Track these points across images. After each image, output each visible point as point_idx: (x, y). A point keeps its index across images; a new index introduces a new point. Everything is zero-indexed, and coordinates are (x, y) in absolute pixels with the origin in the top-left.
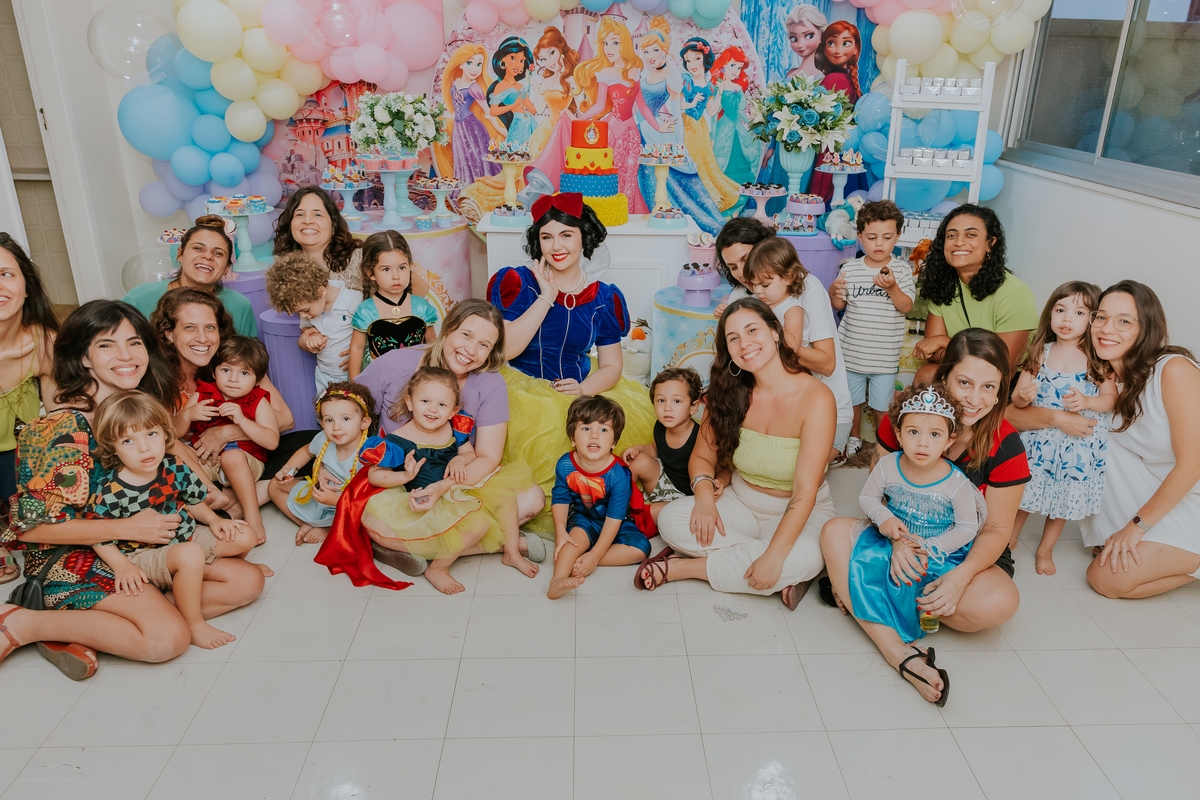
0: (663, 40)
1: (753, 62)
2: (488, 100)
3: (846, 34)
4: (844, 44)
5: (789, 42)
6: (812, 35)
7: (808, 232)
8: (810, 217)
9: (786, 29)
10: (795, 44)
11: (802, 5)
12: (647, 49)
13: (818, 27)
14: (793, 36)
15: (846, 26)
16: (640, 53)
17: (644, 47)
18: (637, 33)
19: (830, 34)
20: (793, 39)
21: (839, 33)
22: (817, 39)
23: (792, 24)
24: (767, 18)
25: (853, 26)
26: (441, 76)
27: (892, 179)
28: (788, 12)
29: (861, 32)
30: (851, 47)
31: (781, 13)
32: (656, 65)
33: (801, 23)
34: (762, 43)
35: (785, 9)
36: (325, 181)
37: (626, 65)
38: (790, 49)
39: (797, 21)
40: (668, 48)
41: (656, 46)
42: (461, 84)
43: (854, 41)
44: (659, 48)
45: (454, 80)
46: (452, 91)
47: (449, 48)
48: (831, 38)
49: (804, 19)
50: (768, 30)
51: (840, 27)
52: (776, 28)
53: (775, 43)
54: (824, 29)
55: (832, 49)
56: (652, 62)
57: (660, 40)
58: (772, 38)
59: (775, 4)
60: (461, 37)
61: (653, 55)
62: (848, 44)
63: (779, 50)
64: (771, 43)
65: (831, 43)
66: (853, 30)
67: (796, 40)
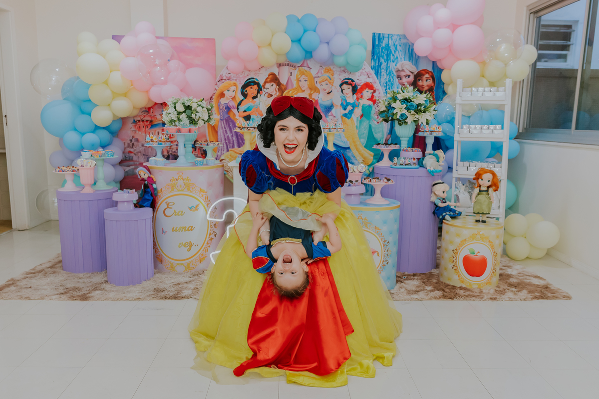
0: (330, 79)
1: (378, 90)
2: (238, 109)
3: (427, 76)
4: (427, 81)
5: (397, 80)
6: (409, 76)
7: (414, 166)
8: (414, 159)
9: (395, 74)
10: (401, 81)
11: (403, 62)
12: (322, 83)
13: (412, 73)
14: (399, 77)
15: (427, 72)
16: (318, 86)
17: (320, 82)
18: (317, 75)
19: (418, 76)
20: (399, 79)
21: (424, 75)
22: (412, 78)
23: (398, 71)
24: (385, 68)
25: (431, 72)
26: (214, 97)
27: (458, 141)
28: (396, 65)
29: (435, 75)
30: (430, 82)
31: (393, 66)
32: (327, 91)
33: (403, 70)
34: (383, 81)
35: (394, 64)
36: (148, 142)
37: (311, 92)
38: (398, 83)
39: (401, 69)
40: (333, 83)
41: (327, 82)
42: (223, 101)
43: (431, 79)
44: (328, 83)
45: (220, 99)
46: (219, 104)
47: (218, 83)
48: (419, 78)
49: (404, 68)
50: (385, 74)
51: (424, 72)
52: (390, 73)
53: (389, 81)
54: (416, 73)
55: (420, 83)
56: (325, 90)
57: (328, 79)
58: (388, 78)
59: (389, 61)
60: (224, 78)
61: (325, 86)
62: (429, 81)
63: (392, 84)
64: (387, 80)
65: (419, 80)
66: (431, 74)
67: (401, 79)
